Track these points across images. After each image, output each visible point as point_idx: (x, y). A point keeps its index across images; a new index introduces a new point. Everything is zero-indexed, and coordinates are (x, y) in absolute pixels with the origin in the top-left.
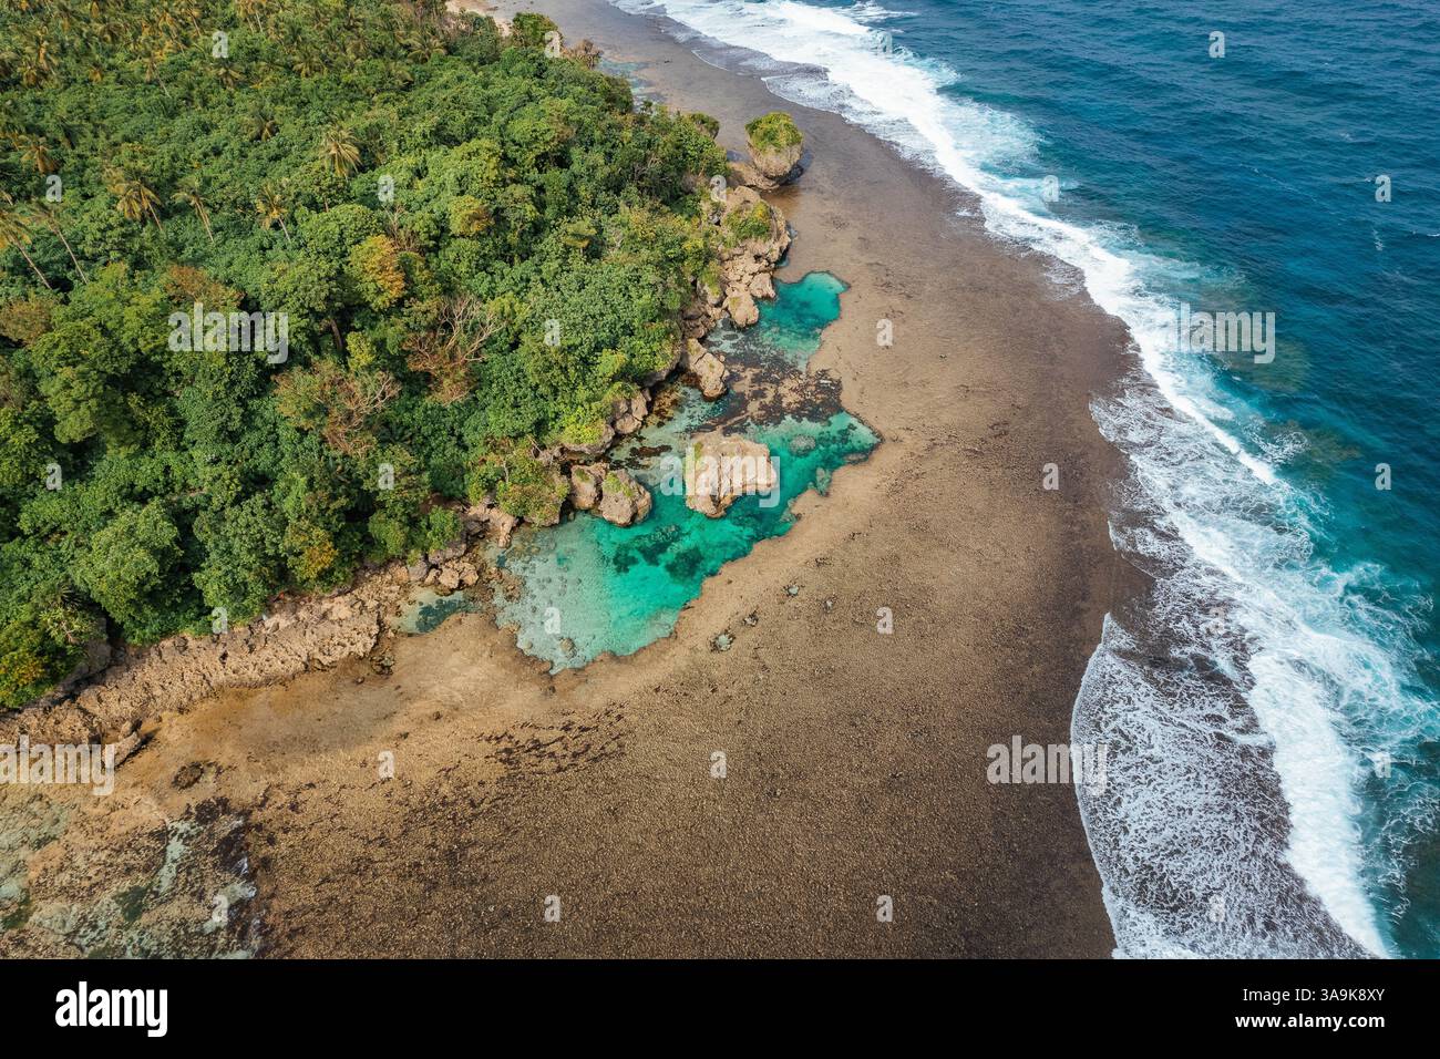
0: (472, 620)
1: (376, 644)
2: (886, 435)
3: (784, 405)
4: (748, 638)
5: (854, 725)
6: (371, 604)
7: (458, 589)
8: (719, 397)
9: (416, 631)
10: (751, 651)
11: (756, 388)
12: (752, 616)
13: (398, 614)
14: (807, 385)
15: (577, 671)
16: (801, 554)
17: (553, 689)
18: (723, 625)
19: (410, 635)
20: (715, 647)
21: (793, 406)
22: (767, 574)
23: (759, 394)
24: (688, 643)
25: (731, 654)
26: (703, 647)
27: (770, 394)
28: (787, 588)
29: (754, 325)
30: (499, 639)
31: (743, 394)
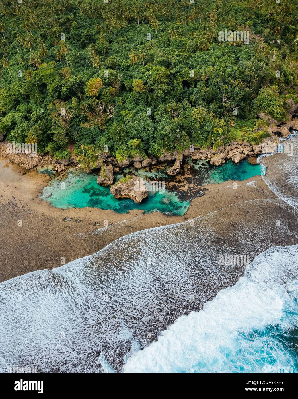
0: (48, 177)
1: (31, 169)
2: (186, 216)
3: (179, 189)
4: (71, 223)
5: (52, 256)
6: (42, 162)
7: (56, 171)
8: (170, 175)
9: (39, 172)
10: (67, 226)
11: (181, 180)
12: (80, 221)
13: (42, 167)
14: (195, 189)
15: (42, 200)
16: (112, 219)
17: (33, 199)
18: (73, 217)
19: (37, 172)
20: (64, 219)
21: (181, 191)
22: (99, 216)
23: (179, 182)
24: (62, 214)
25: (64, 223)
26: (63, 217)
27: (182, 184)
28: (96, 223)
29: (216, 166)
30: (45, 184)
31: (176, 179)
